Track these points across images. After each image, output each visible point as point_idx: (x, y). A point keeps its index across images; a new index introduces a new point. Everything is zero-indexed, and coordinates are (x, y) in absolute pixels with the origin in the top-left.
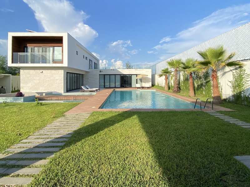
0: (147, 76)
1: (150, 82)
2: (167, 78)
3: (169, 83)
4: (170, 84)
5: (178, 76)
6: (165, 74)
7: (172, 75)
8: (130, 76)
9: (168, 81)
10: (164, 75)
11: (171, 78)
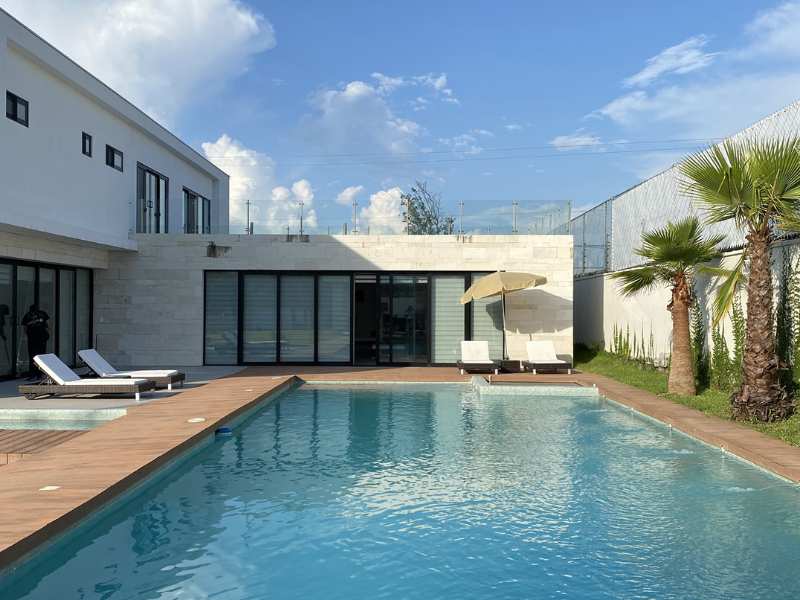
0: (543, 281)
1: (561, 326)
2: (685, 302)
3: (701, 339)
4: (711, 344)
5: (776, 283)
6: (671, 267)
7: (724, 279)
8: (423, 281)
9: (692, 323)
10: (668, 276)
11: (722, 302)
